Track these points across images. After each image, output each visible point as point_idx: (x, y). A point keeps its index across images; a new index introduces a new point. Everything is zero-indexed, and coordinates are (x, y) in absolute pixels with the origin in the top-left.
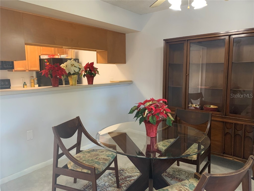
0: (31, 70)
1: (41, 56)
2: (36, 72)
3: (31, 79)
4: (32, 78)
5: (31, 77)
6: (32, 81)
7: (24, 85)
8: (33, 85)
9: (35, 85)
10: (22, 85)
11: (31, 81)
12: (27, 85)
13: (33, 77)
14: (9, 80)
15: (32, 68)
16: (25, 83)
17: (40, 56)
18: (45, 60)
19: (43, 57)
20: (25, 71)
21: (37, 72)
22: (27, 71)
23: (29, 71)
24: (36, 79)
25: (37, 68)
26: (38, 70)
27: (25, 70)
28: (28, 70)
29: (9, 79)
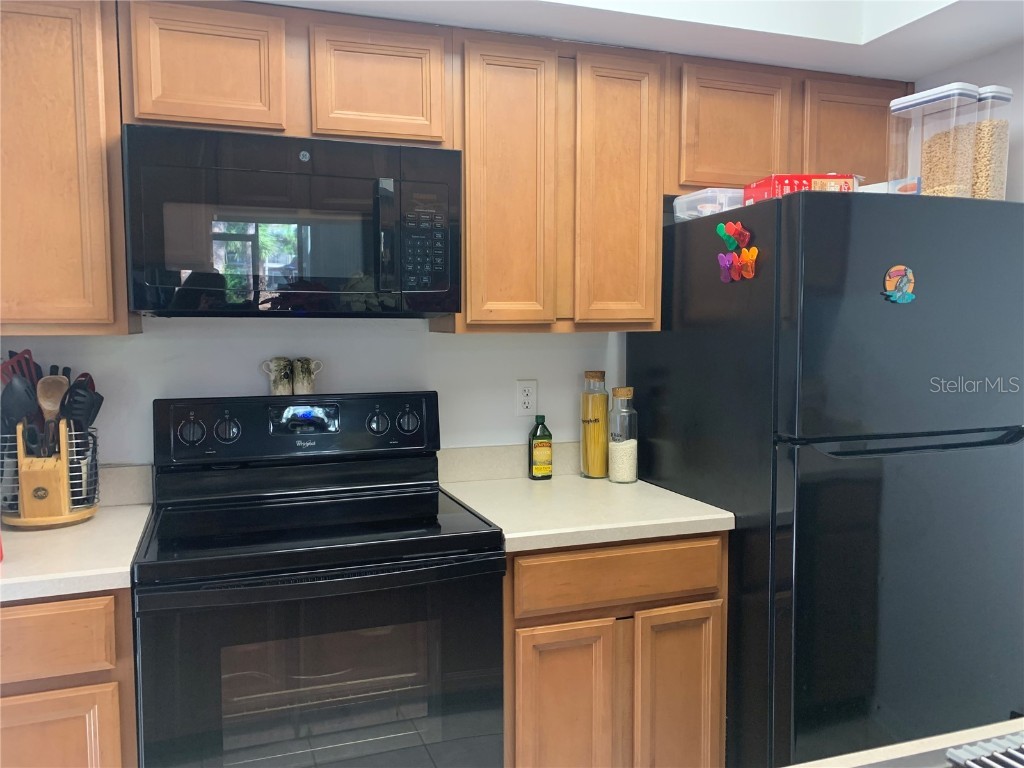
0: (596, 317)
1: (677, 203)
2: (629, 335)
3: (590, 392)
4: (595, 383)
5: (589, 374)
6: (595, 411)
7: (533, 435)
8: (602, 439)
9: (612, 444)
10: (522, 439)
11: (586, 412)
12: (553, 440)
13: (602, 375)
14: (432, 398)
15: (598, 305)
16: (540, 420)
17: (669, 201)
18: (722, 229)
19: (692, 206)
20: (544, 327)
21: (637, 342)
22: (564, 327)
23: (582, 326)
24: (627, 394)
25: (637, 306)
26: (649, 324)
27: (548, 316)
28: (569, 323)
29: (431, 389)
